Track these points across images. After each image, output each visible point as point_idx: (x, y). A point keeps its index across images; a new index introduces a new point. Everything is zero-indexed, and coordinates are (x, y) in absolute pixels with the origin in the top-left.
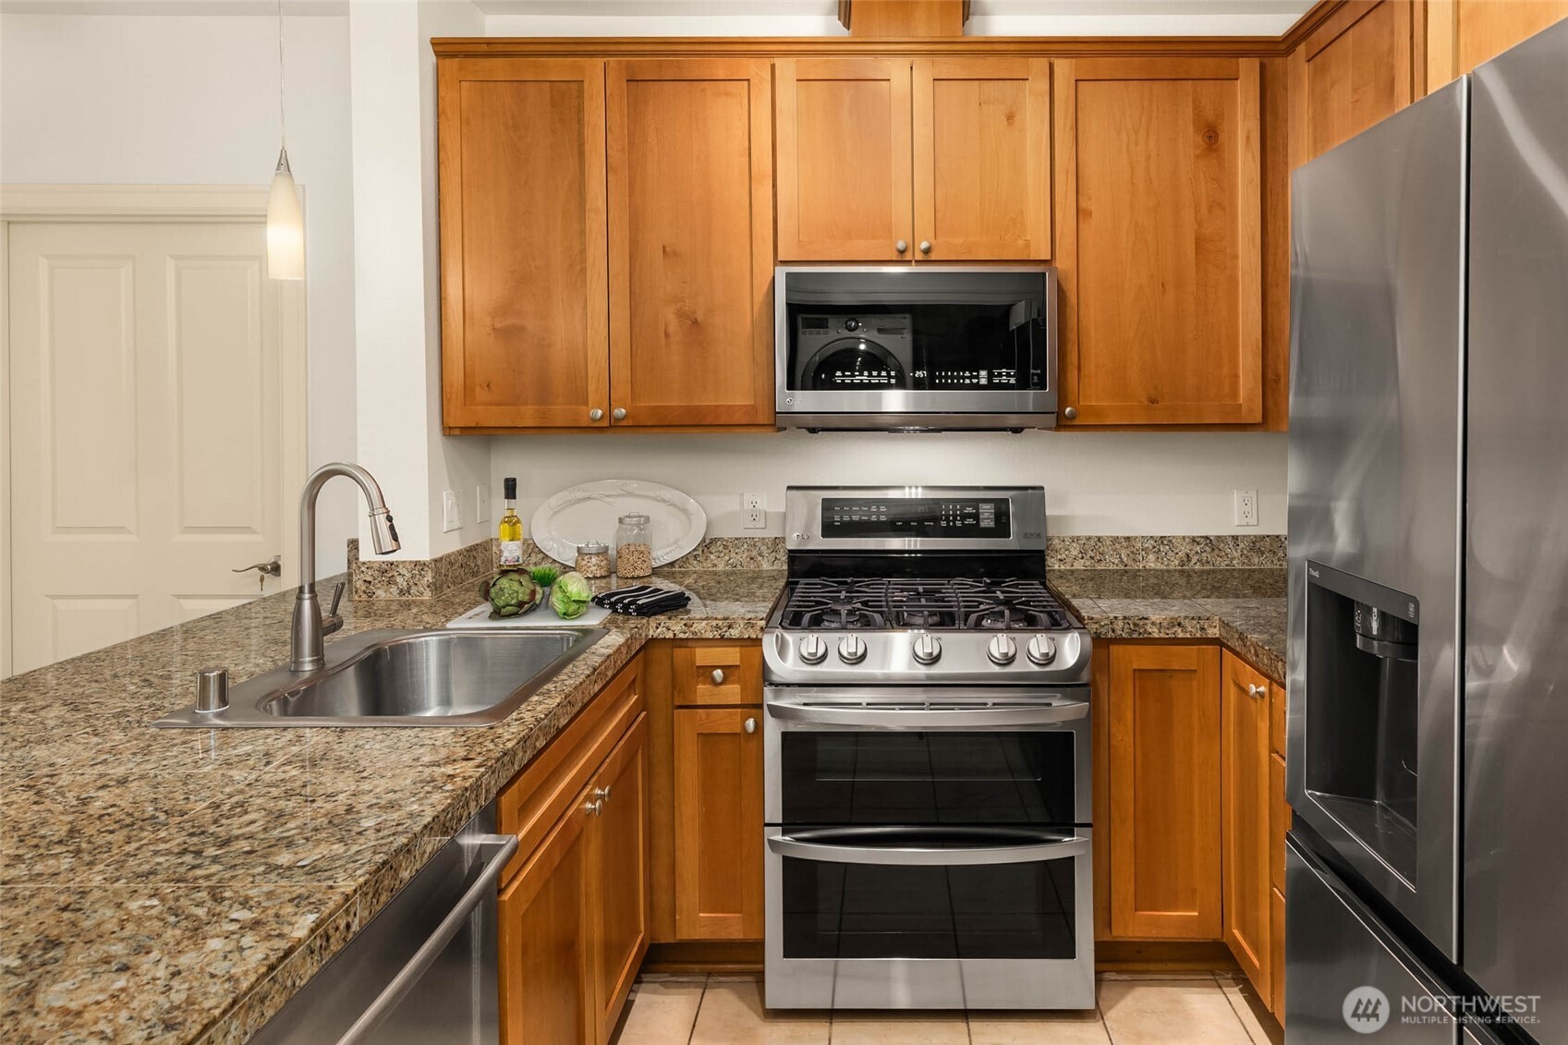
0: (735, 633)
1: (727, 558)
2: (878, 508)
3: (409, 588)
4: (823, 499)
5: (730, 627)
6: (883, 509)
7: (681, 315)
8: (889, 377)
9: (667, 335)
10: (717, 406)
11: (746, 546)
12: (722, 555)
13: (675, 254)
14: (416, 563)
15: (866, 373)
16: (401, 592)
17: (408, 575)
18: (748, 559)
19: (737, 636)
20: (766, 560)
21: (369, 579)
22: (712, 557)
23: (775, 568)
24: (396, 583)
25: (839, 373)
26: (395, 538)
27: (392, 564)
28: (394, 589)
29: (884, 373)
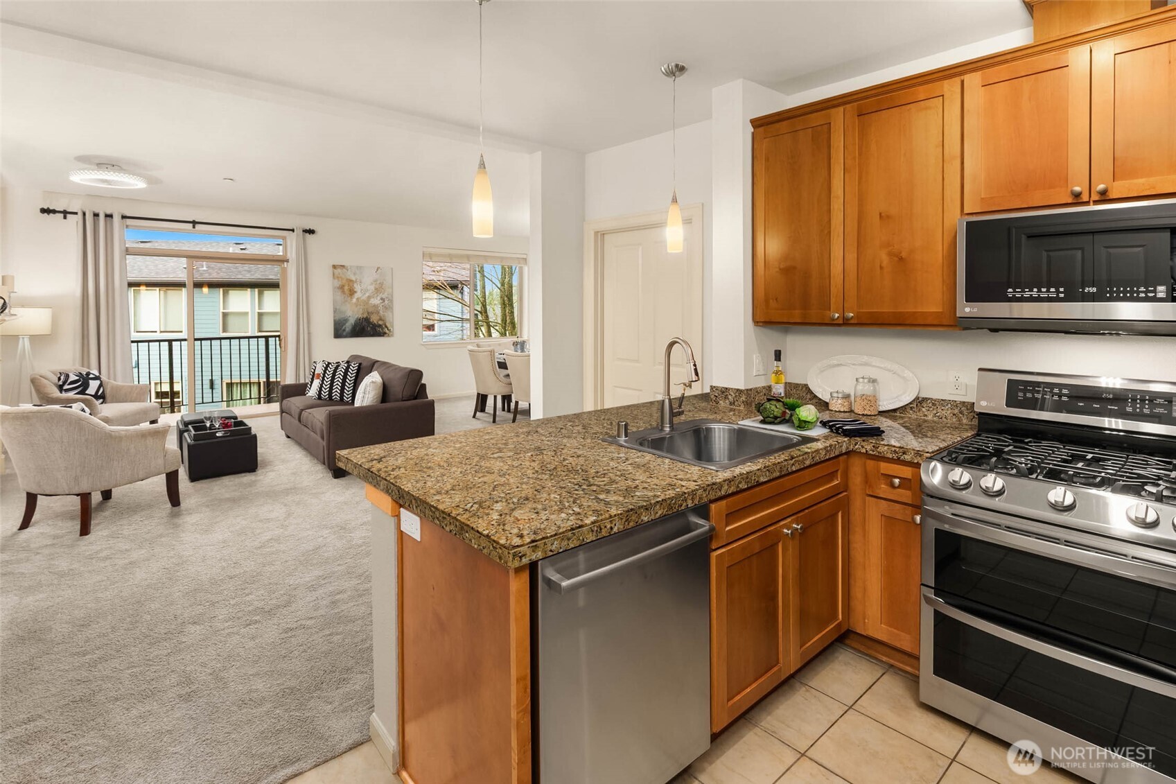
0: (907, 457)
1: (935, 412)
2: (1060, 390)
3: (734, 402)
4: (1008, 380)
5: (904, 453)
6: (1065, 391)
7: (891, 254)
8: (1058, 292)
9: (881, 268)
10: (915, 313)
11: (949, 405)
12: (931, 409)
13: (888, 217)
14: (738, 390)
15: (1035, 290)
16: (731, 404)
17: (734, 395)
18: (952, 415)
19: (909, 460)
20: (965, 417)
21: (717, 395)
22: (924, 409)
23: (973, 423)
24: (728, 399)
25: (1010, 290)
26: (697, 374)
27: (727, 389)
28: (727, 401)
29: (1053, 290)
